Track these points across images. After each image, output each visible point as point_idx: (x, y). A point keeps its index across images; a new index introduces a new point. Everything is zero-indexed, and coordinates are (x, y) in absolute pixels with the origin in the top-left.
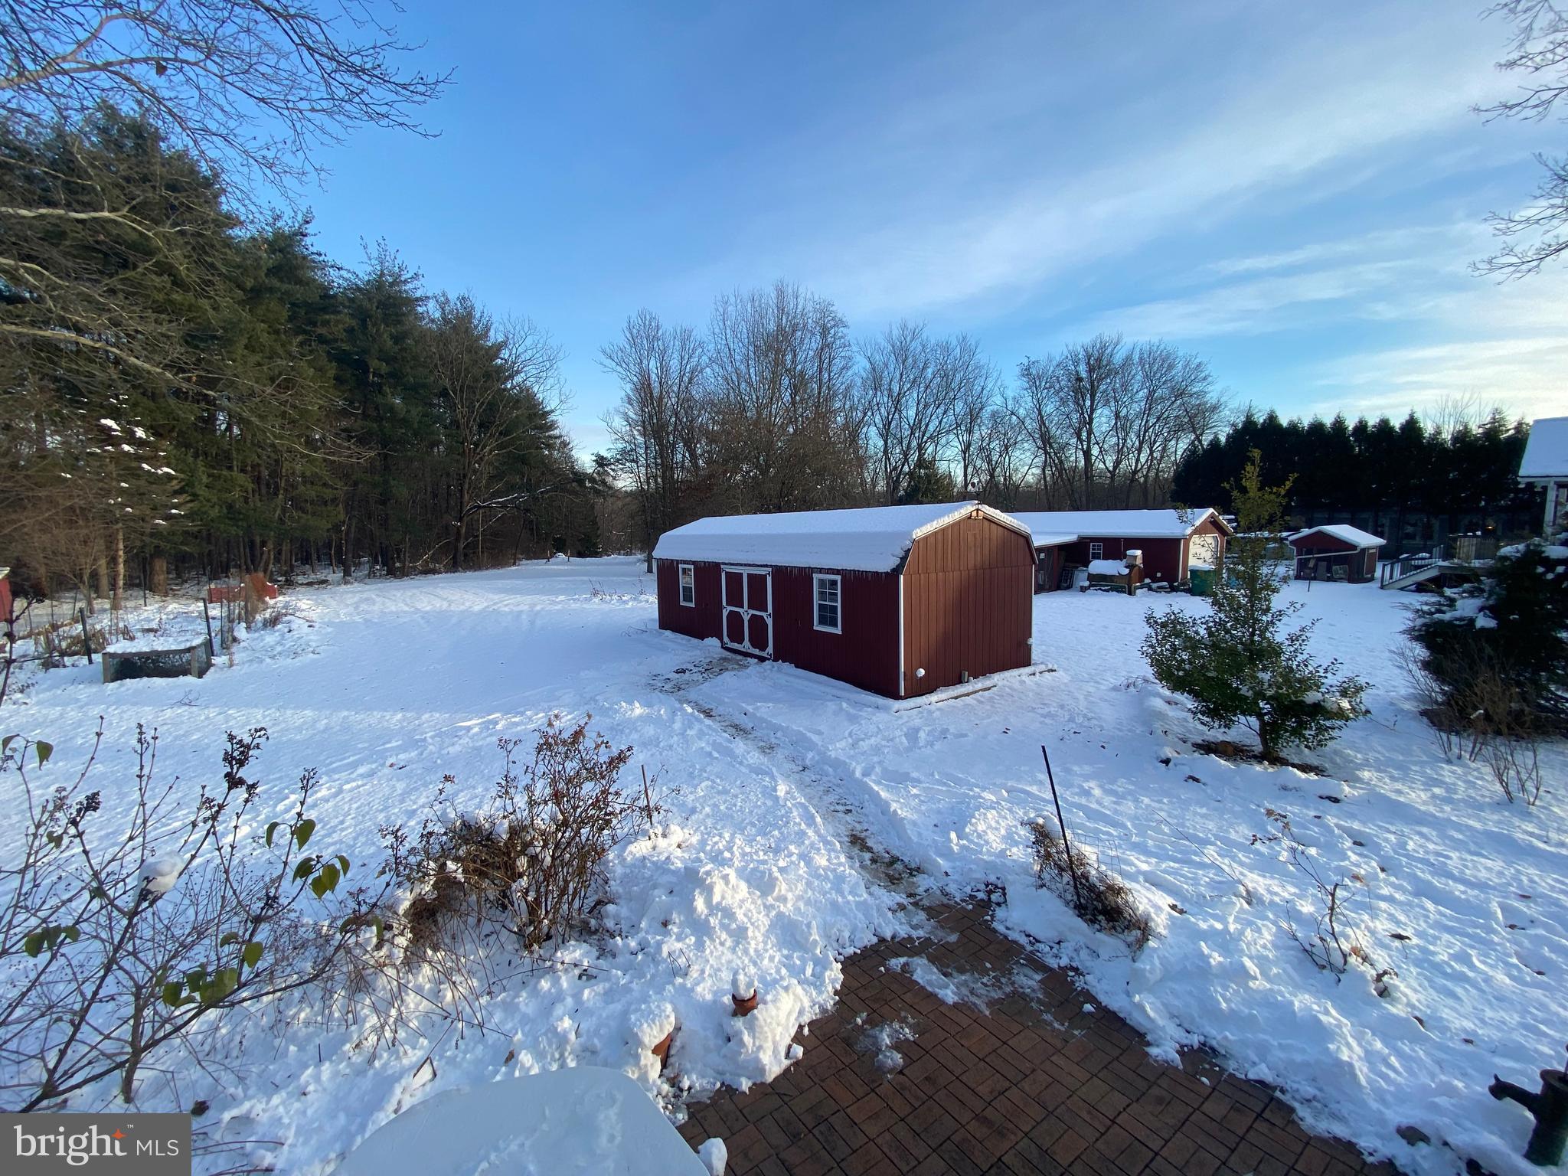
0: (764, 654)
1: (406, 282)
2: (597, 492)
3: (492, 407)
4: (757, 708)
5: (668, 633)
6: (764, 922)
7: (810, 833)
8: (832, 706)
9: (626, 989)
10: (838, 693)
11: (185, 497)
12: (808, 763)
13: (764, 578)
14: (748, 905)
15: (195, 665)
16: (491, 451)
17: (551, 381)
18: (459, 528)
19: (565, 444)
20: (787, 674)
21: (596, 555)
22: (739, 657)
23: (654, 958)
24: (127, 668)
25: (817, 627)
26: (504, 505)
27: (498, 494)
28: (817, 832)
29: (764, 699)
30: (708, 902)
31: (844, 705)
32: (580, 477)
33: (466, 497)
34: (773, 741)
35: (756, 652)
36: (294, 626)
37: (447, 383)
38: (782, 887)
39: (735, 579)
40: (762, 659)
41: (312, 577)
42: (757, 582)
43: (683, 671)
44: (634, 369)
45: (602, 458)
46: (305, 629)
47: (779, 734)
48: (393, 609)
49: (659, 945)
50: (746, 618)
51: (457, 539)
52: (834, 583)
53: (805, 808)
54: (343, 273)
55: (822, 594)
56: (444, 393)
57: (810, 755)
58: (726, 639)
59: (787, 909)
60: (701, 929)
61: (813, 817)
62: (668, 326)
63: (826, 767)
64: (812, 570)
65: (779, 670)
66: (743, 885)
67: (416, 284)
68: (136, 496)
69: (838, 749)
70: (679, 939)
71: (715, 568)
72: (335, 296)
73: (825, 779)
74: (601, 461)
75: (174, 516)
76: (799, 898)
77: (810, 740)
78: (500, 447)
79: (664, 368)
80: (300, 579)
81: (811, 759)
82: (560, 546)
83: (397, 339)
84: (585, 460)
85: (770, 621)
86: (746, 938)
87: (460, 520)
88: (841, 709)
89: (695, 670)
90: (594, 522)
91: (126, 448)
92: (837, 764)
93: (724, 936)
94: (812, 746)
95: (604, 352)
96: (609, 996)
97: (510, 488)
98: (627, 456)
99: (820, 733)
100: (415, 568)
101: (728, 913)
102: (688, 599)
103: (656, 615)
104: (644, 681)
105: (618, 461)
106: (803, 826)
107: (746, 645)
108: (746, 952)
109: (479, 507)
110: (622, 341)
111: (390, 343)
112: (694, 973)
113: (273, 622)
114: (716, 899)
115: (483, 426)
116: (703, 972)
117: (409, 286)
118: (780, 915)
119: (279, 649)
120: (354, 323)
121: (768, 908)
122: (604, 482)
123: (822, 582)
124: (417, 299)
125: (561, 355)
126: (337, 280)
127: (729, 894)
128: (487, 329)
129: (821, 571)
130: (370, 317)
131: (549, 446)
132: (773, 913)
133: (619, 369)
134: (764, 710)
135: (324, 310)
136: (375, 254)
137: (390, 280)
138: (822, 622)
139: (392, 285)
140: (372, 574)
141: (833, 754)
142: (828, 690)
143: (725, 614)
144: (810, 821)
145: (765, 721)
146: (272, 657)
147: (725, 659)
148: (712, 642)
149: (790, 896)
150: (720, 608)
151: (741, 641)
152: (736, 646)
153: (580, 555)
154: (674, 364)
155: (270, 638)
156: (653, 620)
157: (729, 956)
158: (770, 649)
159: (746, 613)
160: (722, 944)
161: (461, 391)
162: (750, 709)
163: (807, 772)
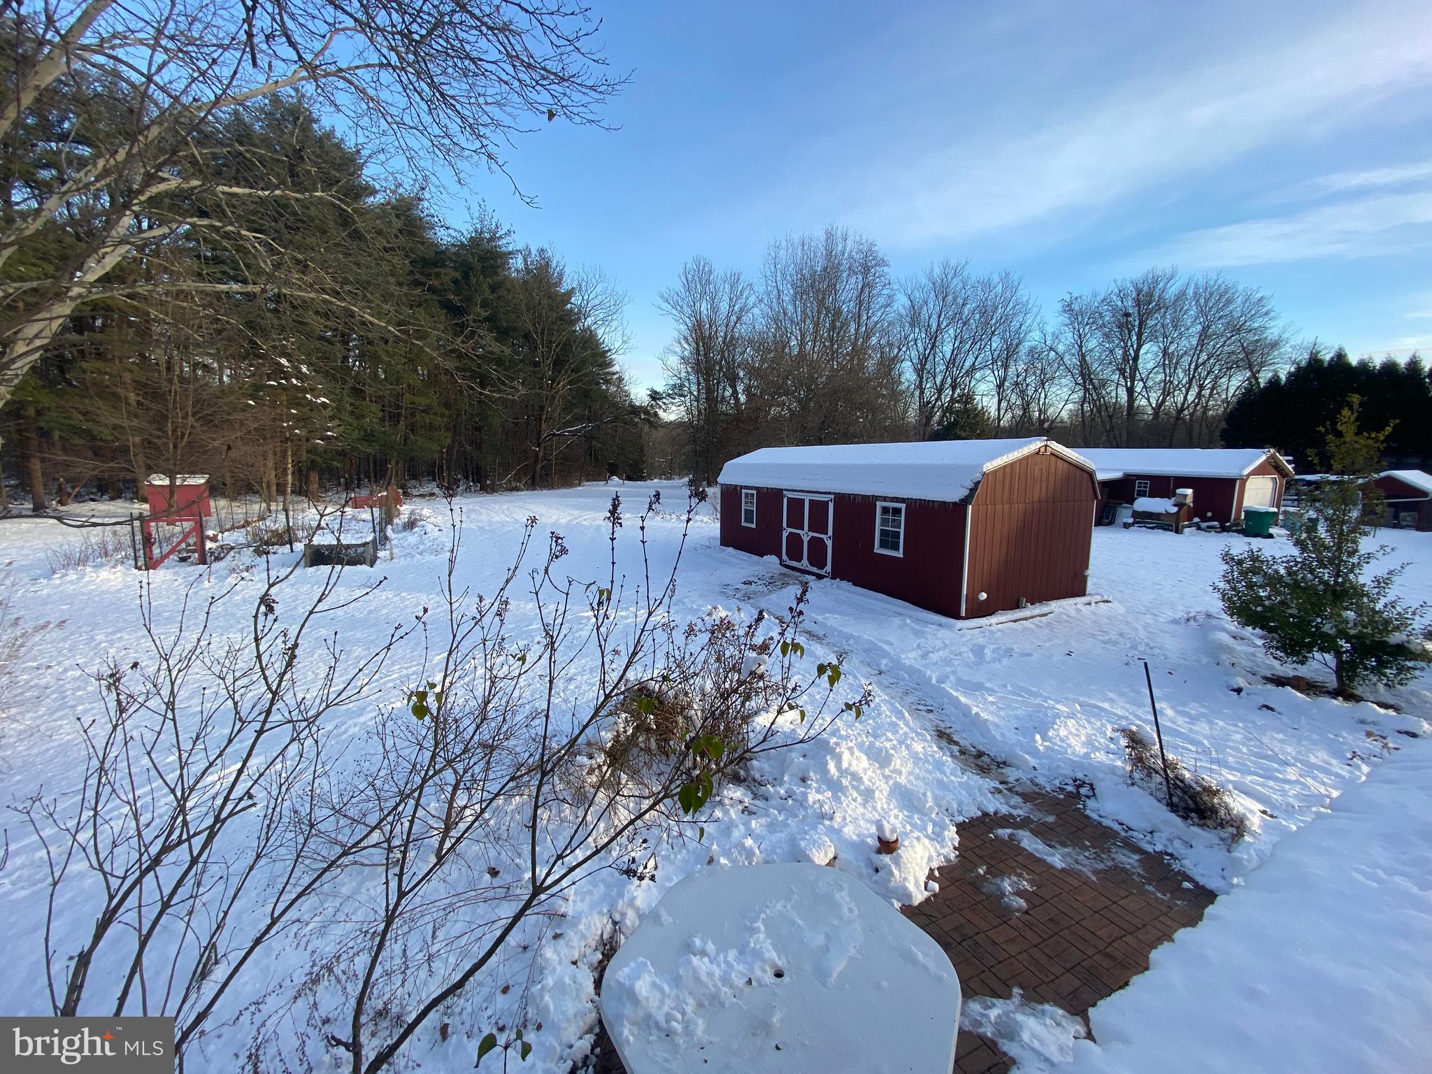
0: (822, 572)
1: (501, 237)
2: (651, 423)
3: (566, 346)
4: (827, 619)
5: (730, 549)
6: (886, 789)
7: (901, 723)
8: (896, 621)
9: (784, 824)
10: (900, 610)
11: (337, 422)
12: (883, 668)
13: (826, 504)
14: (870, 773)
15: (368, 557)
16: (563, 386)
17: (615, 324)
18: (537, 454)
19: (620, 379)
20: (845, 591)
21: (642, 479)
22: (797, 574)
23: (802, 803)
24: (318, 557)
25: (878, 550)
26: (574, 433)
27: (570, 423)
28: (907, 725)
29: (832, 612)
30: (838, 766)
31: (908, 621)
32: (635, 410)
33: (544, 426)
34: (847, 647)
35: (815, 570)
36: (429, 530)
37: (531, 328)
38: (896, 763)
39: (796, 505)
40: (820, 577)
41: (422, 491)
42: (819, 509)
43: (750, 583)
44: (688, 311)
45: (656, 392)
46: (437, 533)
47: (851, 642)
48: (497, 518)
49: (805, 795)
50: (806, 540)
51: (536, 462)
52: (897, 511)
53: (892, 705)
54: (451, 231)
55: (884, 522)
56: (527, 336)
57: (884, 662)
58: (784, 557)
59: (902, 780)
60: (836, 787)
61: (901, 712)
62: (720, 270)
63: (902, 673)
64: (876, 498)
65: (839, 587)
66: (864, 757)
67: (508, 239)
68: (301, 420)
69: (910, 658)
70: (818, 791)
71: (778, 493)
72: (443, 252)
73: (902, 683)
74: (655, 396)
75: (329, 438)
76: (910, 773)
77: (881, 649)
78: (570, 383)
79: (715, 309)
80: (415, 492)
81: (887, 665)
82: (613, 471)
83: (493, 289)
84: (639, 394)
85: (829, 543)
86: (873, 798)
87: (539, 446)
88: (906, 624)
89: (760, 582)
90: (642, 450)
91: (294, 381)
92: (911, 671)
93: (855, 794)
94: (885, 655)
95: (662, 297)
96: (772, 827)
97: (577, 419)
98: (678, 390)
99: (890, 644)
100: (501, 486)
101: (856, 777)
102: (749, 520)
103: (718, 533)
104: (717, 589)
105: (669, 395)
106: (894, 719)
107: (805, 563)
108: (874, 808)
109: (554, 435)
110: (678, 286)
111: (488, 292)
112: (838, 817)
113: (411, 525)
114: (845, 765)
115: (558, 363)
116: (844, 819)
117: (503, 241)
118: (897, 784)
119: (422, 547)
120: (458, 275)
121: (887, 778)
122: (656, 414)
123: (885, 510)
124: (510, 253)
125: (626, 299)
126: (443, 237)
127: (854, 763)
128: (561, 275)
129: (885, 499)
130: (471, 269)
131: (607, 382)
132: (891, 782)
133: (674, 311)
134: (833, 620)
135: (435, 264)
136: (476, 214)
137: (487, 235)
138: (882, 545)
139: (490, 240)
140: (468, 490)
141: (907, 662)
142: (890, 607)
143: (785, 535)
144: (900, 716)
145: (836, 630)
146: (420, 554)
147: (784, 575)
148: (772, 559)
149: (904, 770)
150: (781, 529)
151: (799, 559)
152: (794, 564)
153: (629, 478)
154: (724, 307)
155: (412, 538)
156: (714, 538)
157: (860, 810)
158: (828, 568)
159: (806, 535)
160: (855, 800)
161: (542, 333)
162: (820, 618)
163: (883, 676)
